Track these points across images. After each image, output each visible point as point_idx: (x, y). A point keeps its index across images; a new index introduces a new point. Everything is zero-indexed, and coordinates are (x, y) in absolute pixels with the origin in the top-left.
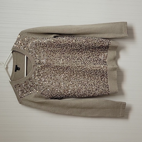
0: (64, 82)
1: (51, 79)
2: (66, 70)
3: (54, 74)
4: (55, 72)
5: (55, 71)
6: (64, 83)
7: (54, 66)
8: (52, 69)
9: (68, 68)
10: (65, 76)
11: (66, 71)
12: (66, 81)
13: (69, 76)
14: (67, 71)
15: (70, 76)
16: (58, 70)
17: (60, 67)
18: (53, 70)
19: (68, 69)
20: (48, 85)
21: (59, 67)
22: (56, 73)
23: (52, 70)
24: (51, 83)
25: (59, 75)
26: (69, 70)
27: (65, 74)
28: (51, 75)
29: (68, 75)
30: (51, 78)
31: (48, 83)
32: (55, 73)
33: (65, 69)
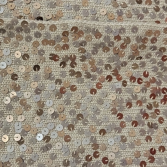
0: (125, 132)
1: (40, 113)
2: (132, 57)
3: (59, 81)
4: (68, 68)
5: (63, 64)
6: (123, 139)
7: (59, 31)
8: (49, 50)
9: (149, 44)
10: (126, 96)
11: (130, 64)
12: (135, 123)
13: (149, 93)
14: (138, 62)
15: (153, 96)
16: (83, 59)
17: (95, 40)
18: (54, 57)
19: (143, 53)
20: (17, 156)
21: (89, 38)
22: (73, 73)
23: (47, 56)
24: (40, 137)
25: (93, 91)
26: (148, 56)
27: (124, 84)
28: (38, 91)
29: (144, 90)
30: (41, 104)
31: (20, 142)
32: (63, 74)
33: (128, 51)
